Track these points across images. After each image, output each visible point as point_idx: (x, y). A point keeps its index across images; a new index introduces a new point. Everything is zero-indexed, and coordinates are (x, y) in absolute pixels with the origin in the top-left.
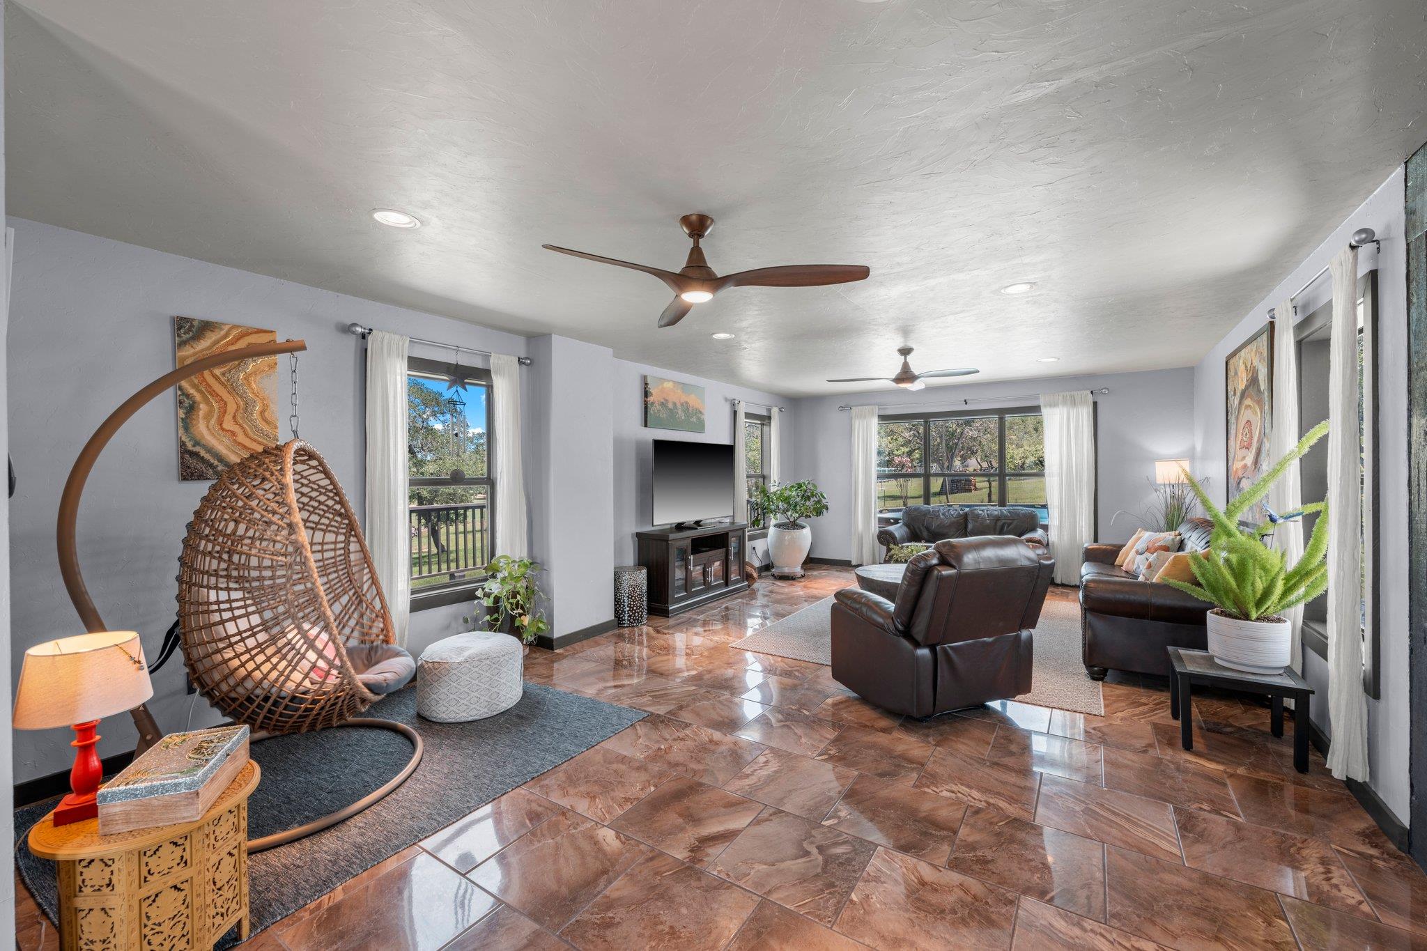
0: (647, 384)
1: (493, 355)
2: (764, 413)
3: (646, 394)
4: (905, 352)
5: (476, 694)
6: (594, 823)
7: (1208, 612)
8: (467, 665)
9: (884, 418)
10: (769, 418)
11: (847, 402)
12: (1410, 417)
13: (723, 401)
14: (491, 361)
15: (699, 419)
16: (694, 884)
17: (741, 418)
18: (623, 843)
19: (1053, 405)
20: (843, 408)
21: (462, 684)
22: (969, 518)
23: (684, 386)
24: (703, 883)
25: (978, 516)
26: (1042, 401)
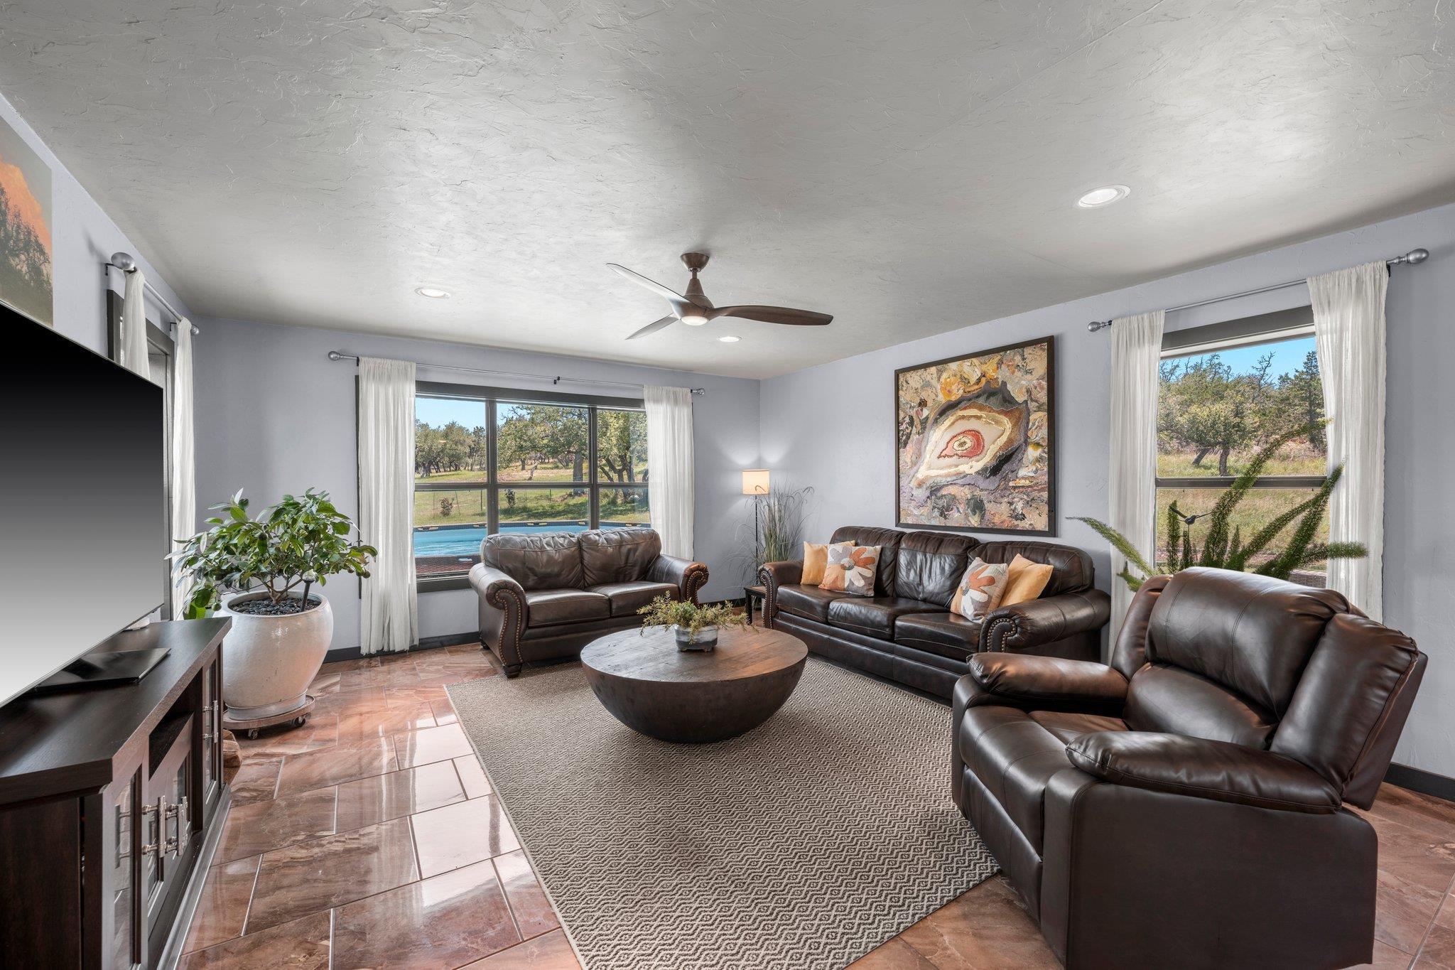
10: (171, 344)
13: (85, 249)
15: (37, 269)
19: (657, 400)
20: (338, 356)
22: (584, 545)
25: (596, 543)
26: (645, 394)
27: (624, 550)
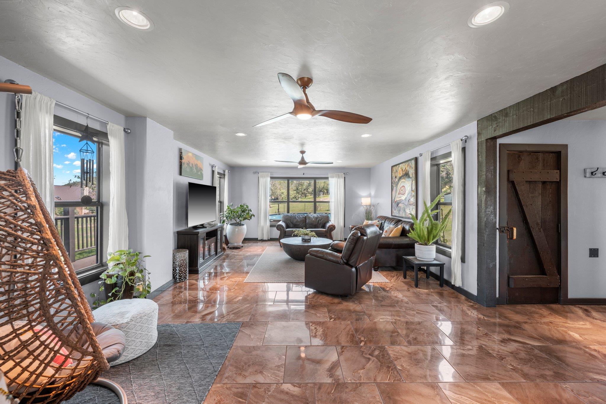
0: (181, 153)
1: (109, 123)
2: (222, 172)
3: (181, 158)
4: (303, 152)
5: (140, 340)
6: (275, 384)
7: (415, 244)
8: (133, 323)
9: (272, 178)
10: (224, 175)
11: (257, 170)
12: (478, 187)
13: (209, 165)
14: (108, 127)
15: (201, 173)
16: (347, 390)
17: (216, 173)
18: (300, 387)
19: (333, 177)
20: (255, 173)
21: (130, 336)
22: (307, 218)
23: (196, 156)
24: (350, 388)
25: (310, 217)
26: (329, 176)
27: (318, 220)
